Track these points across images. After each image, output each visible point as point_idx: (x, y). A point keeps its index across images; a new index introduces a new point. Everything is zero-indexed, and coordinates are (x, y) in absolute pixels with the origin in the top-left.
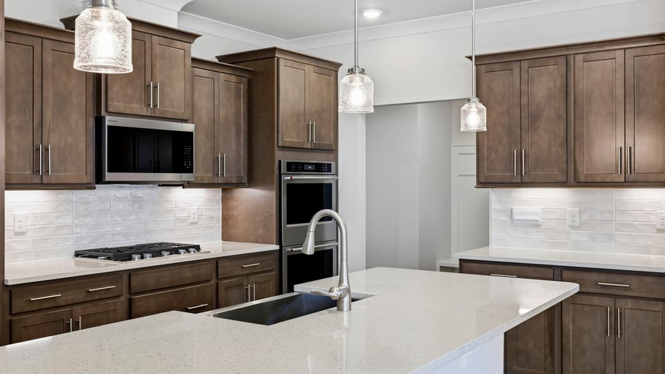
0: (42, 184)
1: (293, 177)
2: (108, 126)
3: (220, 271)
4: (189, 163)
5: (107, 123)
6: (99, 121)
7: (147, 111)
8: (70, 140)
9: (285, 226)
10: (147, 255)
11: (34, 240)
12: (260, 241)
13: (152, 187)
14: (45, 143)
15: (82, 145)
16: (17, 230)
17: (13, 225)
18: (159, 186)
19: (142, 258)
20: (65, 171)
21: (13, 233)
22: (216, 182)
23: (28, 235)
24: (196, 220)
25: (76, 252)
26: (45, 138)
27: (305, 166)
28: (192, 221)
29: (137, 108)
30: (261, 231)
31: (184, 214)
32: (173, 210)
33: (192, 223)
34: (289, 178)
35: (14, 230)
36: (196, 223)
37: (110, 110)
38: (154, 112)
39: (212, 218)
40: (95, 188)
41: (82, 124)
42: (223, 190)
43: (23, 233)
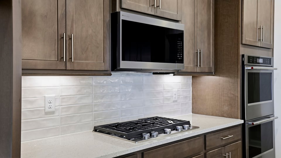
0: (66, 70)
1: (254, 68)
2: (122, 20)
3: (207, 143)
4: (181, 55)
5: (122, 18)
6: (115, 16)
7: (151, 11)
8: (90, 32)
9: (247, 105)
10: (155, 134)
11: (61, 118)
12: (225, 115)
13: (148, 75)
14: (68, 33)
15: (101, 36)
16: (47, 110)
17: (44, 106)
18: (154, 73)
19: (151, 136)
20: (86, 59)
21: (43, 113)
22: (196, 71)
23: (56, 114)
24: (176, 99)
25: (95, 127)
26: (68, 28)
27: (258, 59)
28: (174, 99)
29: (144, 7)
30: (226, 108)
31: (169, 95)
32: (162, 92)
33: (174, 101)
34: (250, 68)
35: (45, 110)
36: (176, 101)
37: (124, 6)
38: (156, 12)
39: (186, 97)
40: (110, 75)
41: (100, 17)
42: (193, 77)
43: (53, 113)
